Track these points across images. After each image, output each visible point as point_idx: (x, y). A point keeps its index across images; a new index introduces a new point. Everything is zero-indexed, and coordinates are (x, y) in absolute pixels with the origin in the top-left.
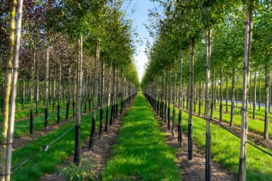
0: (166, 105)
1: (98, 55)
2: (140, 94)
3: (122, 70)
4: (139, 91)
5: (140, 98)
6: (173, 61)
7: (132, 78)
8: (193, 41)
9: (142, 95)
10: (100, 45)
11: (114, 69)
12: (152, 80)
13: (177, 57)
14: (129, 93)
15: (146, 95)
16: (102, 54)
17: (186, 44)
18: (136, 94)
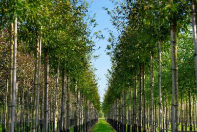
0: (140, 127)
1: (39, 50)
2: (102, 120)
3: (74, 80)
4: (100, 116)
5: (102, 125)
6: (148, 60)
7: (90, 93)
8: (175, 25)
9: (105, 122)
10: (43, 36)
11: (63, 76)
12: (119, 96)
13: (153, 53)
14: (86, 117)
15: (110, 121)
16: (45, 50)
17: (165, 33)
18: (96, 120)
